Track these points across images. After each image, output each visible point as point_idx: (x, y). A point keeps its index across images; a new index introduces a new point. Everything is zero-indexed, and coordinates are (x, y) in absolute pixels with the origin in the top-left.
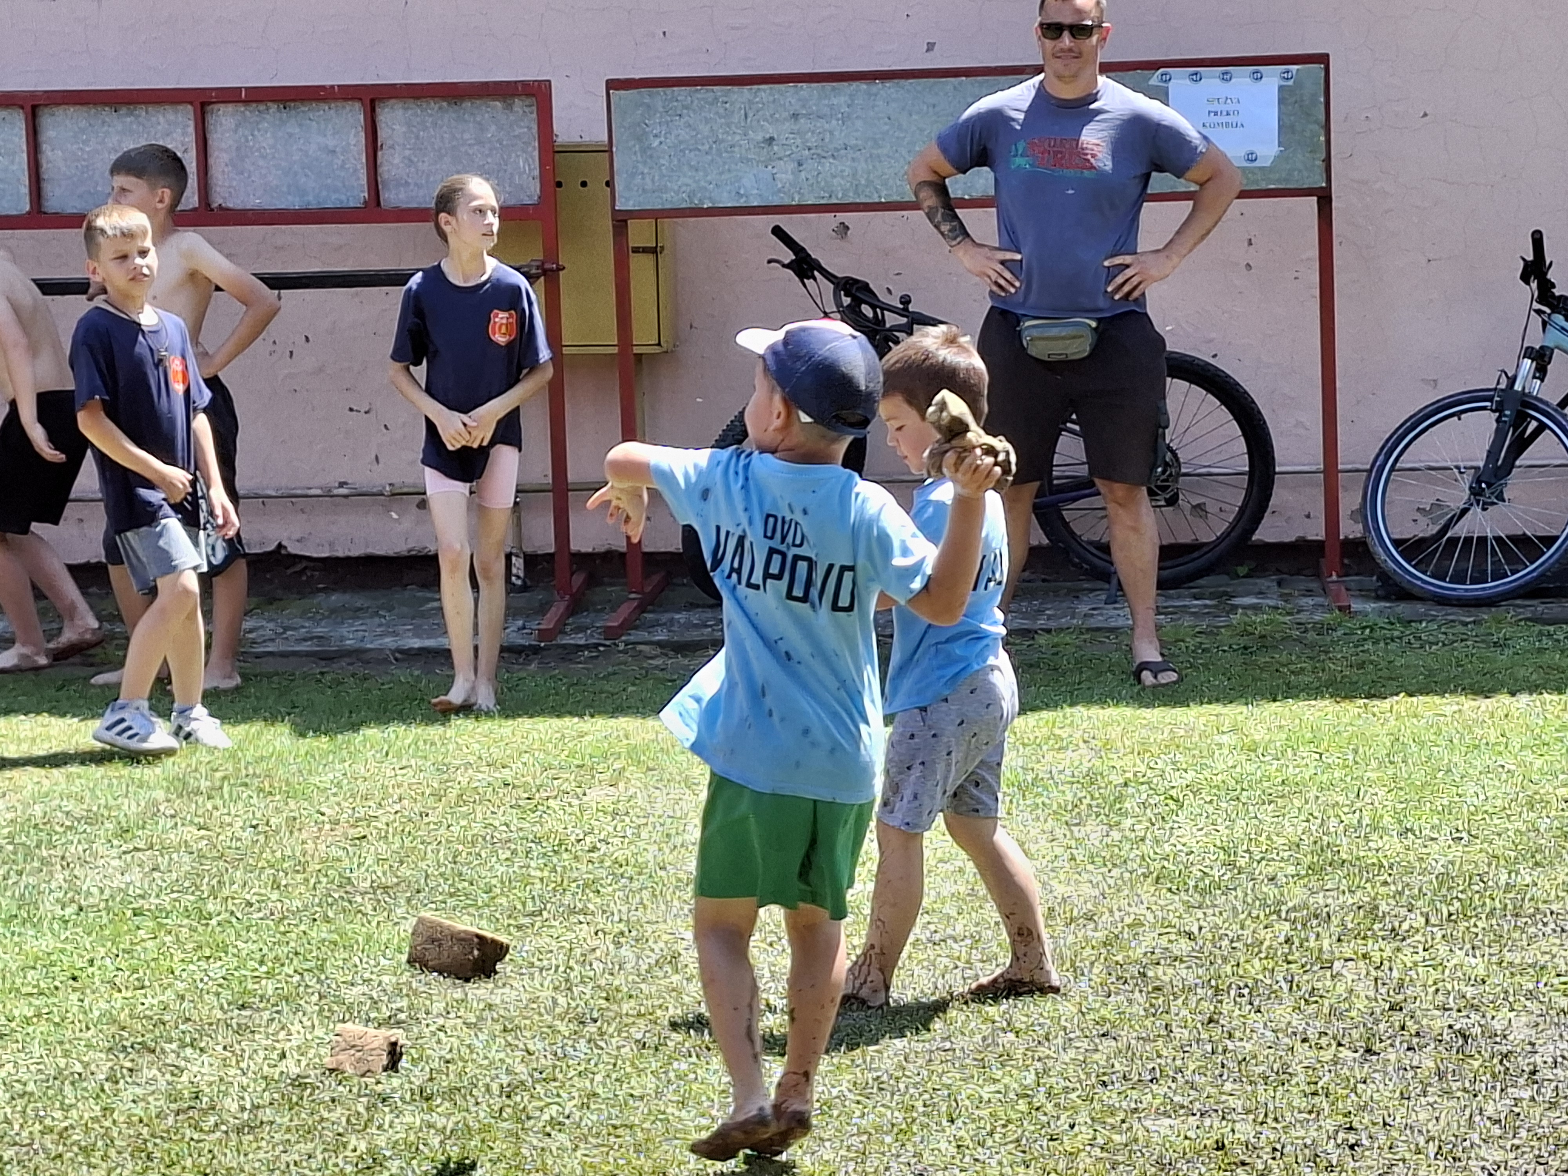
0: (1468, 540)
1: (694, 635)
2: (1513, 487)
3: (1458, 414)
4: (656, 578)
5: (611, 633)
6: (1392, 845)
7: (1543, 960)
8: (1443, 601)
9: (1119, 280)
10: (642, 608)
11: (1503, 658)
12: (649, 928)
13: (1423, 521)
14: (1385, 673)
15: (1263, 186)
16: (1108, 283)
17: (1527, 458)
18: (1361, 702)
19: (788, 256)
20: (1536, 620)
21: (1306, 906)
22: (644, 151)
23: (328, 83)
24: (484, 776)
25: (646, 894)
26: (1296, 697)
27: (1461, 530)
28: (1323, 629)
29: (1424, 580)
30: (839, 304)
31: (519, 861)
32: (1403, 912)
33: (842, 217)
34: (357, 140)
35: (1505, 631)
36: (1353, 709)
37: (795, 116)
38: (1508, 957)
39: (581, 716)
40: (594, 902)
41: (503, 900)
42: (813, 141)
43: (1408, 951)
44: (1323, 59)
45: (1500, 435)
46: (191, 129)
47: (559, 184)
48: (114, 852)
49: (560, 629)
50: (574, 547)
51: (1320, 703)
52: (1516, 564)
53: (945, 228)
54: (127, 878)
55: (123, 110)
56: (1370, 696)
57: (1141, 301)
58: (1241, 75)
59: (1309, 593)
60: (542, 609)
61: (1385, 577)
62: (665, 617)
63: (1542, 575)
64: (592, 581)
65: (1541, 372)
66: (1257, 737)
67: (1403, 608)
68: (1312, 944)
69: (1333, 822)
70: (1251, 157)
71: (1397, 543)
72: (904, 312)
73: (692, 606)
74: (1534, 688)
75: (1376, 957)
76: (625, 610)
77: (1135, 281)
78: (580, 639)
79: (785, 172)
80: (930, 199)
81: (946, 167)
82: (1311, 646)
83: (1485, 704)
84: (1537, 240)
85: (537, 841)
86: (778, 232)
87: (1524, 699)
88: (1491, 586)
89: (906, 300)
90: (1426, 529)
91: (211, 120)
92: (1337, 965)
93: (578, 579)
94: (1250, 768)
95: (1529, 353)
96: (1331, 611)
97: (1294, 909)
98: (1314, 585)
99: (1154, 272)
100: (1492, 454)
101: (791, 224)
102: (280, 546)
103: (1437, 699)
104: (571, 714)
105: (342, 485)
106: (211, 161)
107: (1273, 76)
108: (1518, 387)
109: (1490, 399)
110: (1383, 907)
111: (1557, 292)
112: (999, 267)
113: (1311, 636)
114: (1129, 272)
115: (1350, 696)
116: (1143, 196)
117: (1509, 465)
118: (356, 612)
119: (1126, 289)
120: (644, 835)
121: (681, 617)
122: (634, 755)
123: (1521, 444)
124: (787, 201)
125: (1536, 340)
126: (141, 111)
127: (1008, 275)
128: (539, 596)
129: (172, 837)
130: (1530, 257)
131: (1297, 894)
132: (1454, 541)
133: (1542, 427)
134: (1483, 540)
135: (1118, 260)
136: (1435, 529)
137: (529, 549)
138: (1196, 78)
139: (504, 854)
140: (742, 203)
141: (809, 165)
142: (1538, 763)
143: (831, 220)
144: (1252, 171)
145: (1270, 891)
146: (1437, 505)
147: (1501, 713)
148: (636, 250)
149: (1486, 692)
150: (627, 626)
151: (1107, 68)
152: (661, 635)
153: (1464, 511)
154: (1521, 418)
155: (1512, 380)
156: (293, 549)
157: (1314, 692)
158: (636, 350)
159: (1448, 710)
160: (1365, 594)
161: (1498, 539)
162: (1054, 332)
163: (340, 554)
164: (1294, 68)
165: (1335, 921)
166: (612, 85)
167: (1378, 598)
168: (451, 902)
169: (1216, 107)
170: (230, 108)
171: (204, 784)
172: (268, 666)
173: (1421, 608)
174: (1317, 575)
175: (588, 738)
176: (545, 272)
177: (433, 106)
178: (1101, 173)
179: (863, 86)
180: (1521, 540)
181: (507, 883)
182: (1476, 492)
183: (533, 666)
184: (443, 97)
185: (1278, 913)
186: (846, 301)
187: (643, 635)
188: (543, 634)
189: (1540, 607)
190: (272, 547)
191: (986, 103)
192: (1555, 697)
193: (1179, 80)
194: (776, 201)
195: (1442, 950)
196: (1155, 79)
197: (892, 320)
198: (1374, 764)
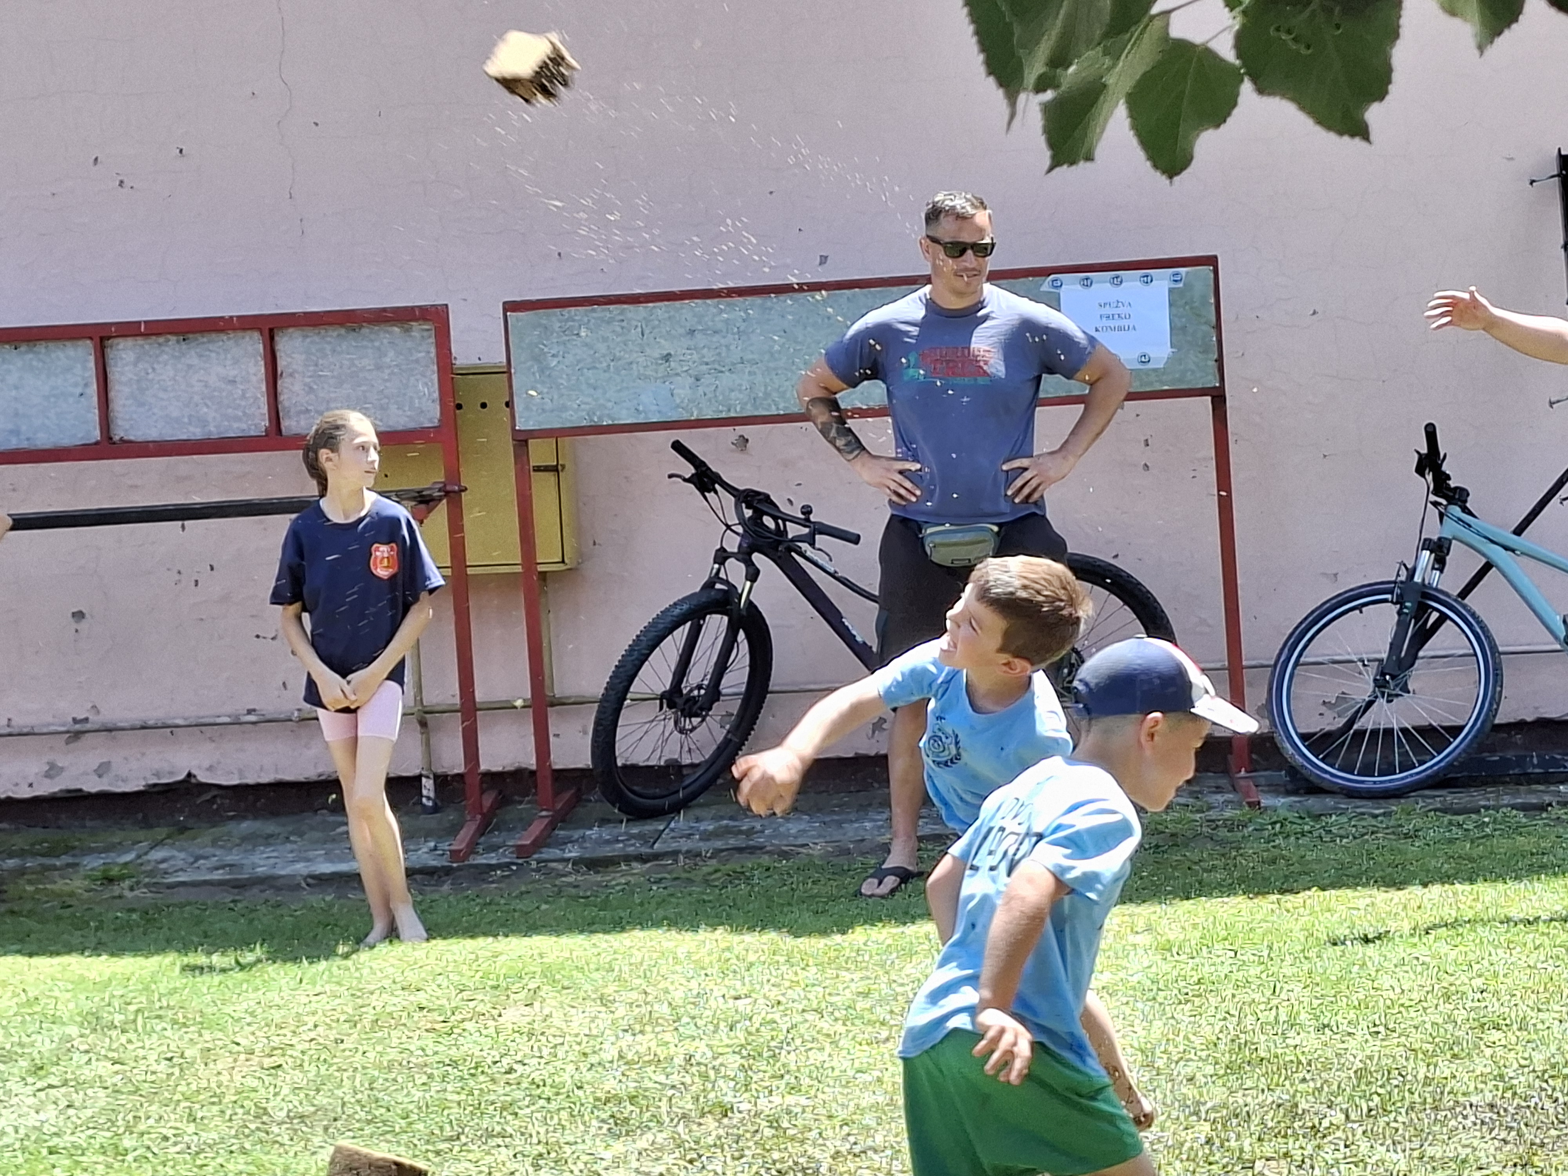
0: (1375, 733)
1: (607, 851)
2: (1417, 678)
3: (1359, 608)
4: (567, 795)
5: (523, 852)
6: (1310, 1041)
7: (1463, 1153)
8: (1352, 794)
9: (1019, 483)
10: (552, 826)
11: (1413, 848)
12: (568, 1149)
13: (1329, 714)
14: (1297, 868)
15: (1158, 387)
16: (1008, 486)
17: (1431, 648)
18: (1274, 897)
19: (689, 470)
20: (1445, 811)
21: (1225, 1106)
22: (542, 371)
23: (226, 314)
24: (399, 1001)
25: (564, 1115)
26: (1209, 895)
27: (1367, 722)
28: (1232, 825)
29: (1332, 773)
30: (740, 514)
31: (435, 1086)
32: (1324, 1109)
33: (741, 430)
34: (258, 370)
35: (1417, 822)
36: (1267, 903)
37: (692, 332)
38: (1430, 1151)
39: (495, 936)
40: (512, 1125)
41: (421, 1126)
42: (709, 356)
43: (1329, 1148)
44: (1211, 261)
45: (1402, 626)
46: (92, 364)
47: (459, 407)
48: (30, 1090)
49: (472, 848)
50: (484, 767)
51: (1233, 900)
52: (1423, 755)
53: (840, 443)
54: (42, 1116)
55: (23, 348)
56: (1282, 892)
57: (1040, 504)
58: (1132, 279)
59: (1219, 790)
60: (453, 830)
61: (1293, 771)
62: (576, 834)
63: (1450, 765)
64: (503, 801)
65: (1440, 563)
66: (1172, 937)
67: (1312, 802)
68: (1233, 1144)
69: (1251, 1019)
70: (1145, 359)
71: (1304, 737)
72: (806, 522)
73: (604, 822)
74: (1446, 878)
75: (1297, 1155)
76: (537, 828)
77: (1034, 483)
78: (492, 859)
79: (683, 389)
80: (823, 415)
81: (836, 383)
82: (1222, 843)
83: (1397, 896)
84: (1431, 433)
85: (454, 1064)
86: (678, 446)
87: (1436, 889)
88: (1399, 778)
89: (807, 511)
90: (1332, 722)
91: (110, 354)
92: (1259, 1165)
93: (488, 800)
94: (1166, 967)
95: (1428, 544)
96: (1240, 806)
97: (1214, 1109)
98: (1223, 782)
99: (1052, 473)
100: (1395, 646)
101: (690, 439)
102: (189, 775)
103: (1349, 892)
104: (485, 934)
105: (250, 712)
106: (112, 394)
107: (1162, 279)
108: (1417, 579)
109: (1391, 592)
110: (1303, 1105)
111: (1452, 484)
112: (899, 478)
113: (1223, 833)
114: (1027, 475)
115: (1263, 891)
116: (1036, 401)
117: (1413, 657)
118: (268, 839)
119: (1026, 491)
120: (561, 1053)
121: (593, 833)
122: (548, 974)
123: (1424, 635)
124: (685, 416)
125: (1434, 531)
126: (41, 347)
127: (908, 485)
128: (451, 816)
129: (87, 1073)
130: (1424, 450)
131: (1217, 1094)
132: (1361, 733)
133: (1443, 618)
134: (1389, 732)
135: (1017, 463)
136: (1341, 722)
137: (440, 771)
138: (1087, 283)
139: (422, 1079)
140: (641, 419)
141: (706, 380)
142: (1453, 955)
143: (730, 434)
144: (1147, 373)
145: (1190, 1091)
146: (1342, 698)
147: (1414, 904)
148: (538, 469)
149: (1399, 884)
150: (538, 844)
151: (995, 277)
152: (573, 852)
153: (1370, 704)
154: (1422, 610)
155: (1412, 573)
156: (203, 777)
157: (1227, 888)
158: (541, 568)
159: (1362, 903)
160: (1275, 789)
161: (1404, 731)
162: (958, 538)
163: (251, 780)
164: (1183, 270)
165: (1256, 1120)
166: (510, 307)
167: (1288, 793)
168: (368, 1130)
169: (1108, 311)
170: (129, 342)
171: (118, 1019)
172: (182, 895)
173: (1330, 801)
174: (1226, 771)
175: (502, 958)
176: (447, 493)
177: (334, 333)
178: (994, 380)
179: (758, 300)
180: (1428, 731)
181: (424, 1108)
182: (1380, 684)
183: (446, 888)
184: (341, 324)
185: (1197, 1113)
186: (748, 513)
187: (556, 853)
188: (455, 855)
189: (1451, 798)
190: (181, 777)
191: (873, 318)
192: (1467, 887)
193: (1070, 285)
194: (674, 416)
195: (1364, 1146)
196: (1046, 285)
197: (793, 531)
198: (1289, 959)
